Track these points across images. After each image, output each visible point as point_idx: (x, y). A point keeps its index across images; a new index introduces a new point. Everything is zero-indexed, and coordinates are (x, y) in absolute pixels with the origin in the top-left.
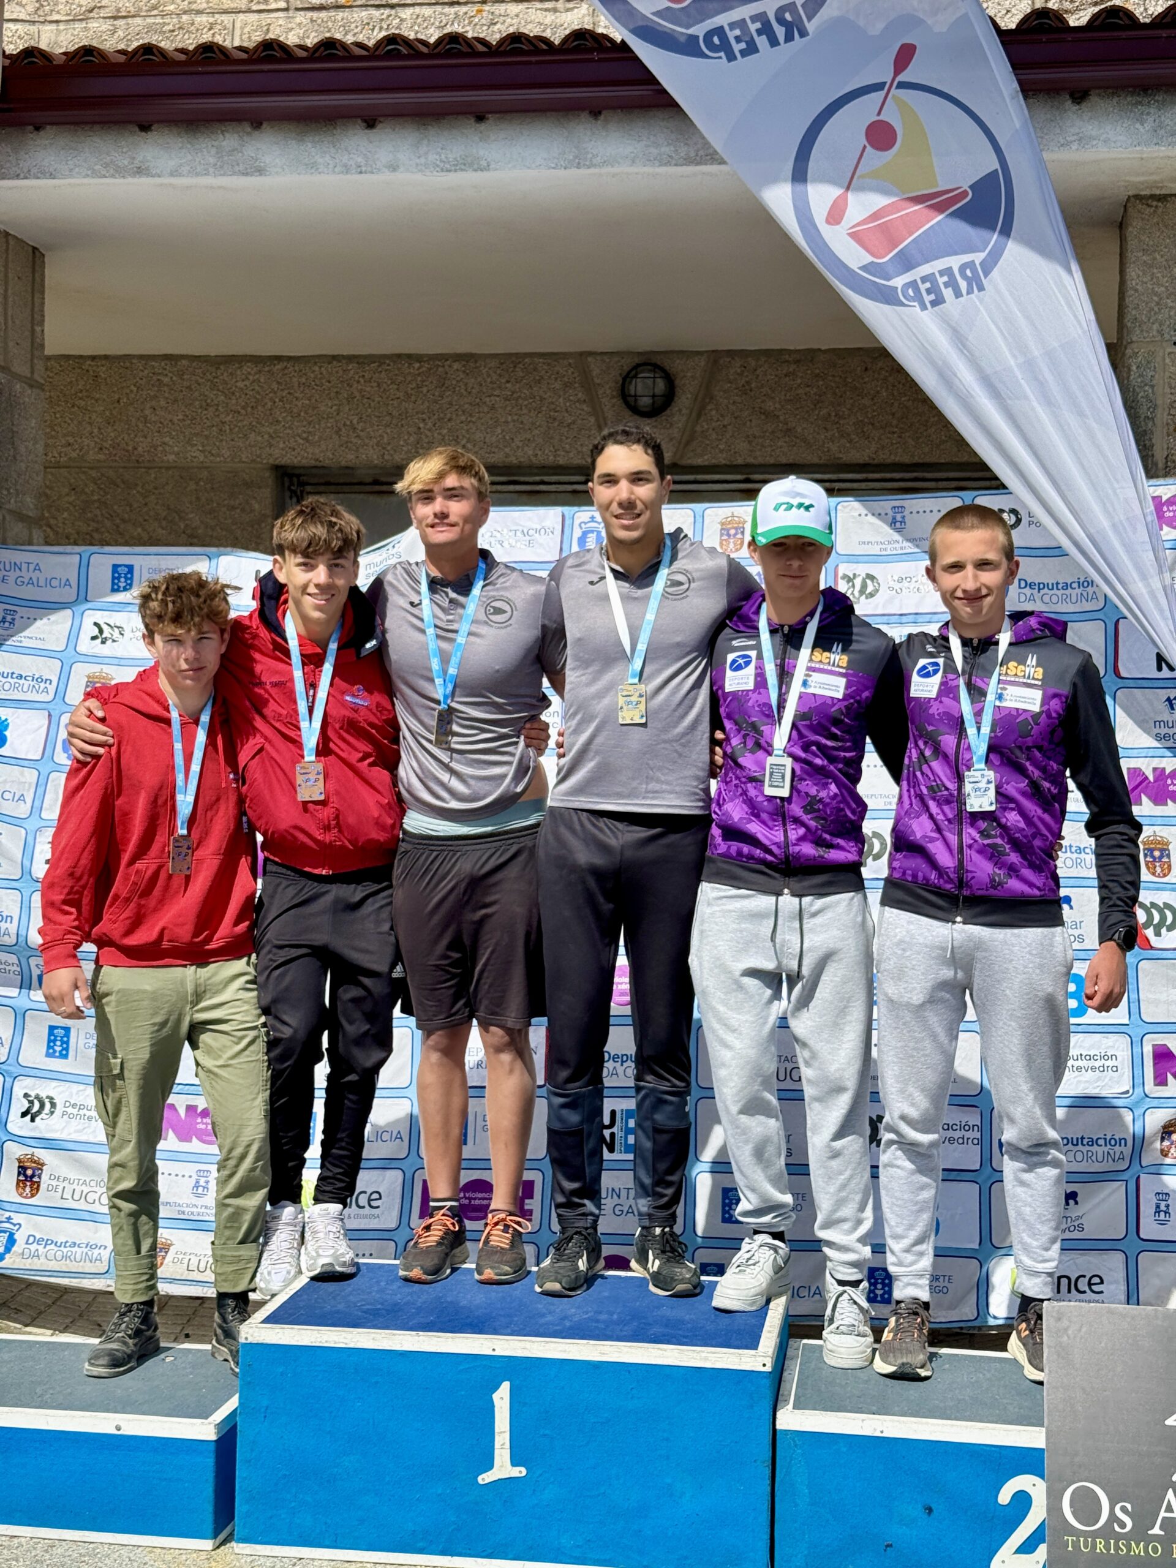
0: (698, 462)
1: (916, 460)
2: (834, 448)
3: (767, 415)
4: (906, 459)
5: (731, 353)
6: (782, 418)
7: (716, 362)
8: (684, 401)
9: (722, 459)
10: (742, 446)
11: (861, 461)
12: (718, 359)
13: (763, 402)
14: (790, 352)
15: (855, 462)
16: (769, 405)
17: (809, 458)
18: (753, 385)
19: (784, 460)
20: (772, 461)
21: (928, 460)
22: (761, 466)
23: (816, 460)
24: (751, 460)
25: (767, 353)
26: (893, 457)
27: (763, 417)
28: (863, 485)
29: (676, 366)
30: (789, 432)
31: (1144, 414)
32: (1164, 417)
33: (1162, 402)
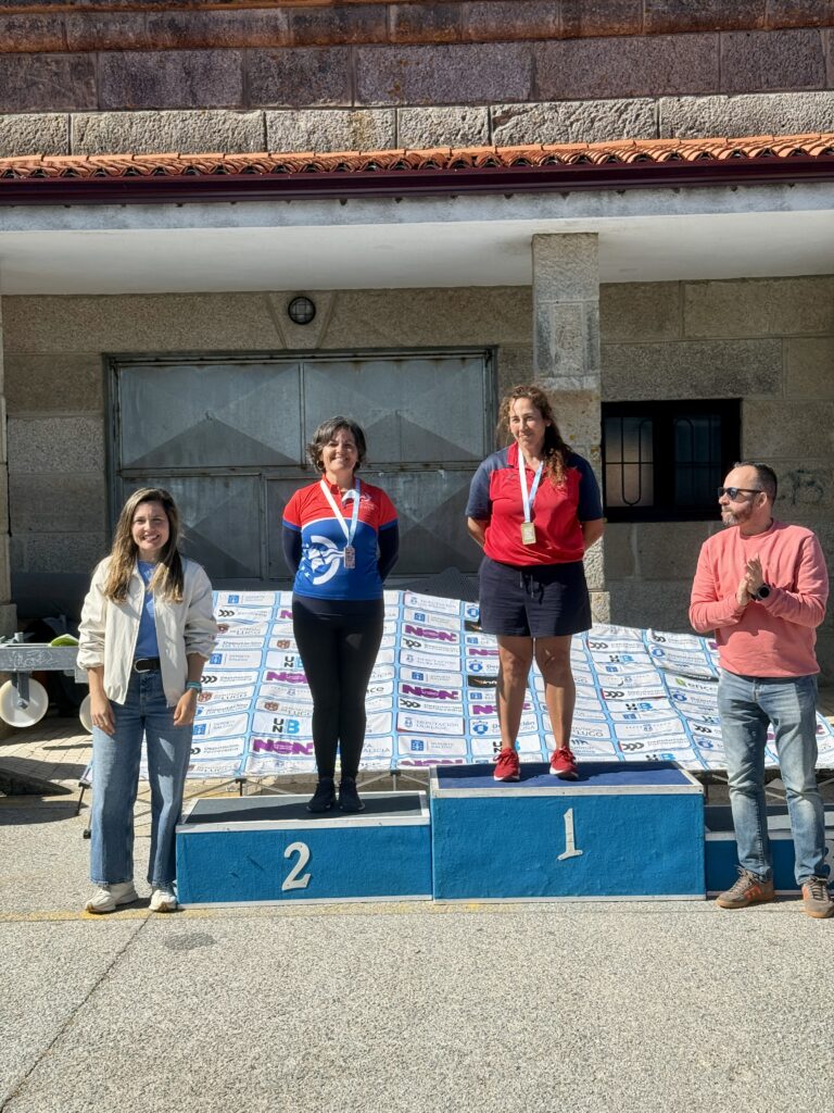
0: (329, 347)
2: (399, 339)
3: (366, 323)
4: (435, 344)
5: (344, 291)
6: (372, 324)
7: (336, 296)
8: (321, 316)
9: (342, 346)
10: (353, 339)
11: (413, 346)
12: (338, 295)
13: (362, 316)
14: (375, 290)
15: (410, 346)
16: (365, 318)
17: (387, 345)
18: (357, 307)
19: (374, 346)
20: (368, 347)
21: (448, 345)
22: (362, 348)
23: (390, 346)
24: (357, 346)
25: (364, 291)
26: (429, 344)
27: (362, 324)
28: (415, 357)
29: (317, 298)
30: (376, 331)
31: (545, 334)
32: (554, 336)
33: (553, 330)
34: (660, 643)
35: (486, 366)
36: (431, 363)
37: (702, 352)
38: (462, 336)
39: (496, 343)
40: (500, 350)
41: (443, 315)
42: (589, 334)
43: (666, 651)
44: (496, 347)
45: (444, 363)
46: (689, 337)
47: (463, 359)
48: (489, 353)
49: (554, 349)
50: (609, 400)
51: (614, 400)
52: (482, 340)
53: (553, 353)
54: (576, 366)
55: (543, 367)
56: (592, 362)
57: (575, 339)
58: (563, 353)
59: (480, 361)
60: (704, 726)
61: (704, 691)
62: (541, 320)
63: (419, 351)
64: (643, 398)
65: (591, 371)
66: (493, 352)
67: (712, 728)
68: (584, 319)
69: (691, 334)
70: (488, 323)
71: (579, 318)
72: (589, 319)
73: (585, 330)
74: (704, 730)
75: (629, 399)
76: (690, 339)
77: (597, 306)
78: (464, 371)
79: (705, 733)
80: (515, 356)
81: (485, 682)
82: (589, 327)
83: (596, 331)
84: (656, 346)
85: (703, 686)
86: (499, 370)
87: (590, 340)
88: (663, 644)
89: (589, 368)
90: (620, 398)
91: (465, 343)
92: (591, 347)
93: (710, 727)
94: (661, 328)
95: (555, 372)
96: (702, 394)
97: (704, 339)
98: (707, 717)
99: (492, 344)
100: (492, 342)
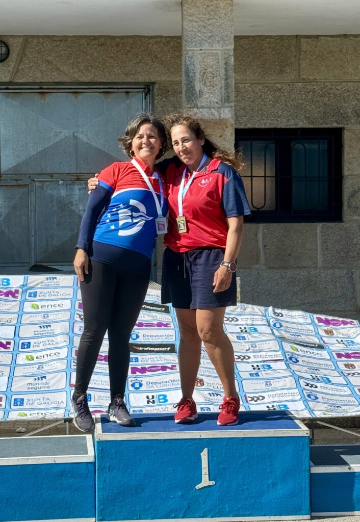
0: (21, 81)
1: (109, 81)
2: (76, 76)
3: (49, 62)
4: (105, 81)
5: (33, 37)
6: (55, 64)
7: (26, 40)
8: (13, 56)
9: (30, 80)
10: (39, 75)
11: (87, 81)
12: (27, 39)
13: (46, 57)
14: (57, 36)
15: (85, 81)
16: (50, 58)
17: (66, 80)
18: (42, 50)
19: (56, 81)
20: (51, 81)
21: (114, 81)
22: (47, 82)
23: (69, 81)
24: (42, 81)
25: (48, 37)
26: (100, 80)
27: (47, 63)
28: (89, 90)
29: (10, 41)
30: (58, 69)
31: (191, 75)
32: (198, 76)
33: (198, 71)
34: (279, 317)
35: (145, 99)
36: (102, 96)
37: (314, 91)
38: (127, 75)
39: (153, 80)
40: (156, 86)
41: (112, 57)
42: (226, 75)
43: (283, 324)
44: (153, 83)
45: (112, 96)
46: (304, 79)
47: (128, 93)
48: (148, 88)
49: (198, 86)
50: (242, 127)
51: (246, 127)
52: (143, 78)
53: (197, 89)
54: (216, 100)
55: (189, 100)
56: (228, 96)
57: (215, 79)
58: (206, 90)
59: (140, 95)
60: (312, 383)
61: (313, 355)
62: (188, 63)
63: (92, 85)
64: (268, 126)
65: (227, 104)
66: (151, 88)
67: (318, 384)
68: (222, 63)
69: (304, 77)
70: (147, 64)
71: (218, 62)
72: (226, 64)
73: (223, 71)
74: (312, 386)
75: (257, 127)
76: (304, 81)
77: (232, 53)
78: (128, 102)
79: (313, 388)
80: (168, 91)
81: (141, 349)
82: (226, 70)
83: (231, 73)
84: (278, 85)
85: (312, 351)
86: (156, 102)
87: (226, 79)
88: (281, 318)
89: (225, 101)
90: (249, 126)
91: (128, 80)
92: (227, 86)
93: (316, 384)
94: (282, 71)
95: (199, 104)
96: (313, 124)
97: (315, 80)
98: (314, 375)
99: (150, 81)
100: (150, 80)
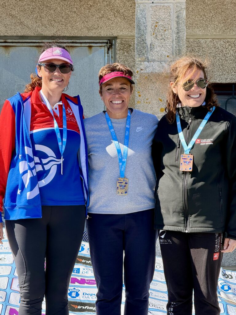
1: (72, 35)
2: (39, 30)
3: (13, 16)
4: (68, 35)
6: (18, 18)
11: (51, 35)
13: (11, 11)
15: (48, 35)
16: (13, 13)
17: (30, 34)
18: (6, 4)
19: (19, 34)
20: (15, 35)
21: (76, 35)
22: (10, 36)
23: (32, 35)
24: (6, 34)
26: (63, 34)
27: (11, 17)
30: (21, 23)
31: (142, 28)
32: (149, 29)
33: (149, 24)
35: (108, 53)
38: (89, 29)
39: (115, 35)
40: (118, 41)
41: (75, 12)
42: (177, 28)
44: (116, 38)
47: (90, 47)
48: (110, 43)
49: (149, 39)
52: (105, 32)
53: (148, 42)
54: (167, 54)
55: (141, 53)
57: (166, 32)
58: (157, 43)
59: (103, 49)
62: (140, 16)
64: (228, 81)
66: (114, 42)
68: (174, 17)
70: (109, 19)
71: (170, 16)
72: (178, 17)
73: (174, 25)
77: (184, 6)
78: (91, 55)
81: (79, 307)
82: (178, 23)
83: (183, 27)
86: (117, 56)
87: (178, 33)
89: (177, 55)
91: (91, 34)
92: (178, 39)
95: (150, 58)
99: (112, 36)
100: (112, 34)
